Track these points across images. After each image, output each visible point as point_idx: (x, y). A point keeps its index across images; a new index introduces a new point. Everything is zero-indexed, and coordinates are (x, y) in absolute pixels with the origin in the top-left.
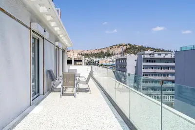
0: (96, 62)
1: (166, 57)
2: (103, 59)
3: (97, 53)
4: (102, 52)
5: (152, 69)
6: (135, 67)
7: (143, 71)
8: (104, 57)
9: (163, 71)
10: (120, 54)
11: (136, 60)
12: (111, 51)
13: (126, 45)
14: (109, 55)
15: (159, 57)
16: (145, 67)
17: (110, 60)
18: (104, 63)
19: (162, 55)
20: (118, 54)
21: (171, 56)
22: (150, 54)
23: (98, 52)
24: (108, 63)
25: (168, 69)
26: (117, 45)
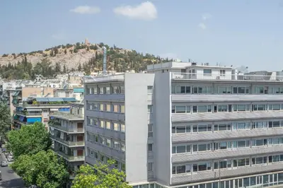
0: (8, 92)
1: (222, 78)
2: (31, 83)
3: (10, 67)
4: (25, 62)
5: (195, 110)
6: (149, 106)
7: (174, 117)
8: (33, 78)
9: (220, 115)
10: (80, 69)
11: (150, 87)
12: (53, 62)
13: (95, 48)
14: (49, 73)
15: (207, 78)
16: (179, 107)
17: (57, 86)
18: (39, 96)
19: (213, 72)
20: (73, 70)
21: (233, 77)
22: (183, 70)
23: (14, 63)
24: (52, 96)
25: (230, 111)
26: (69, 46)
